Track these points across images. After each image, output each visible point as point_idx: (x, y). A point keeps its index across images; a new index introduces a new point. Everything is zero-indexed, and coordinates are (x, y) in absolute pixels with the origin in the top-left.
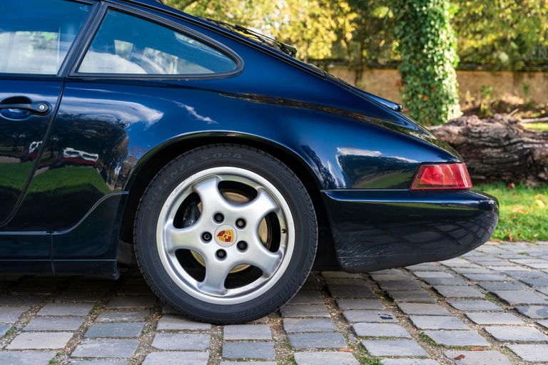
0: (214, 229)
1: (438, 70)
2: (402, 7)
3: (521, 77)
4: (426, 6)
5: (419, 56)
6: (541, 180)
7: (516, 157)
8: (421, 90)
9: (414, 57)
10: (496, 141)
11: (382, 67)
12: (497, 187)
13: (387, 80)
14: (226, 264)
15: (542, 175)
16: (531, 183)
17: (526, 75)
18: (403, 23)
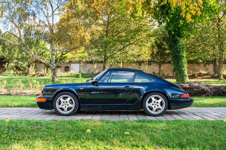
0: (154, 103)
1: (183, 69)
2: (174, 54)
3: (206, 65)
4: (179, 54)
5: (178, 65)
6: (206, 95)
7: (201, 90)
8: (179, 73)
9: (177, 66)
10: (196, 87)
11: (166, 63)
12: (197, 97)
13: (168, 67)
14: (155, 108)
15: (206, 94)
16: (204, 96)
17: (207, 64)
18: (174, 58)
